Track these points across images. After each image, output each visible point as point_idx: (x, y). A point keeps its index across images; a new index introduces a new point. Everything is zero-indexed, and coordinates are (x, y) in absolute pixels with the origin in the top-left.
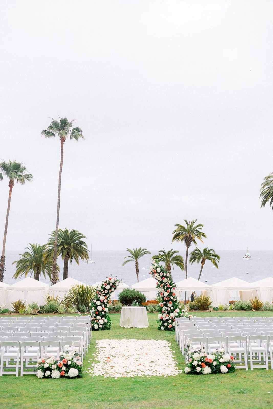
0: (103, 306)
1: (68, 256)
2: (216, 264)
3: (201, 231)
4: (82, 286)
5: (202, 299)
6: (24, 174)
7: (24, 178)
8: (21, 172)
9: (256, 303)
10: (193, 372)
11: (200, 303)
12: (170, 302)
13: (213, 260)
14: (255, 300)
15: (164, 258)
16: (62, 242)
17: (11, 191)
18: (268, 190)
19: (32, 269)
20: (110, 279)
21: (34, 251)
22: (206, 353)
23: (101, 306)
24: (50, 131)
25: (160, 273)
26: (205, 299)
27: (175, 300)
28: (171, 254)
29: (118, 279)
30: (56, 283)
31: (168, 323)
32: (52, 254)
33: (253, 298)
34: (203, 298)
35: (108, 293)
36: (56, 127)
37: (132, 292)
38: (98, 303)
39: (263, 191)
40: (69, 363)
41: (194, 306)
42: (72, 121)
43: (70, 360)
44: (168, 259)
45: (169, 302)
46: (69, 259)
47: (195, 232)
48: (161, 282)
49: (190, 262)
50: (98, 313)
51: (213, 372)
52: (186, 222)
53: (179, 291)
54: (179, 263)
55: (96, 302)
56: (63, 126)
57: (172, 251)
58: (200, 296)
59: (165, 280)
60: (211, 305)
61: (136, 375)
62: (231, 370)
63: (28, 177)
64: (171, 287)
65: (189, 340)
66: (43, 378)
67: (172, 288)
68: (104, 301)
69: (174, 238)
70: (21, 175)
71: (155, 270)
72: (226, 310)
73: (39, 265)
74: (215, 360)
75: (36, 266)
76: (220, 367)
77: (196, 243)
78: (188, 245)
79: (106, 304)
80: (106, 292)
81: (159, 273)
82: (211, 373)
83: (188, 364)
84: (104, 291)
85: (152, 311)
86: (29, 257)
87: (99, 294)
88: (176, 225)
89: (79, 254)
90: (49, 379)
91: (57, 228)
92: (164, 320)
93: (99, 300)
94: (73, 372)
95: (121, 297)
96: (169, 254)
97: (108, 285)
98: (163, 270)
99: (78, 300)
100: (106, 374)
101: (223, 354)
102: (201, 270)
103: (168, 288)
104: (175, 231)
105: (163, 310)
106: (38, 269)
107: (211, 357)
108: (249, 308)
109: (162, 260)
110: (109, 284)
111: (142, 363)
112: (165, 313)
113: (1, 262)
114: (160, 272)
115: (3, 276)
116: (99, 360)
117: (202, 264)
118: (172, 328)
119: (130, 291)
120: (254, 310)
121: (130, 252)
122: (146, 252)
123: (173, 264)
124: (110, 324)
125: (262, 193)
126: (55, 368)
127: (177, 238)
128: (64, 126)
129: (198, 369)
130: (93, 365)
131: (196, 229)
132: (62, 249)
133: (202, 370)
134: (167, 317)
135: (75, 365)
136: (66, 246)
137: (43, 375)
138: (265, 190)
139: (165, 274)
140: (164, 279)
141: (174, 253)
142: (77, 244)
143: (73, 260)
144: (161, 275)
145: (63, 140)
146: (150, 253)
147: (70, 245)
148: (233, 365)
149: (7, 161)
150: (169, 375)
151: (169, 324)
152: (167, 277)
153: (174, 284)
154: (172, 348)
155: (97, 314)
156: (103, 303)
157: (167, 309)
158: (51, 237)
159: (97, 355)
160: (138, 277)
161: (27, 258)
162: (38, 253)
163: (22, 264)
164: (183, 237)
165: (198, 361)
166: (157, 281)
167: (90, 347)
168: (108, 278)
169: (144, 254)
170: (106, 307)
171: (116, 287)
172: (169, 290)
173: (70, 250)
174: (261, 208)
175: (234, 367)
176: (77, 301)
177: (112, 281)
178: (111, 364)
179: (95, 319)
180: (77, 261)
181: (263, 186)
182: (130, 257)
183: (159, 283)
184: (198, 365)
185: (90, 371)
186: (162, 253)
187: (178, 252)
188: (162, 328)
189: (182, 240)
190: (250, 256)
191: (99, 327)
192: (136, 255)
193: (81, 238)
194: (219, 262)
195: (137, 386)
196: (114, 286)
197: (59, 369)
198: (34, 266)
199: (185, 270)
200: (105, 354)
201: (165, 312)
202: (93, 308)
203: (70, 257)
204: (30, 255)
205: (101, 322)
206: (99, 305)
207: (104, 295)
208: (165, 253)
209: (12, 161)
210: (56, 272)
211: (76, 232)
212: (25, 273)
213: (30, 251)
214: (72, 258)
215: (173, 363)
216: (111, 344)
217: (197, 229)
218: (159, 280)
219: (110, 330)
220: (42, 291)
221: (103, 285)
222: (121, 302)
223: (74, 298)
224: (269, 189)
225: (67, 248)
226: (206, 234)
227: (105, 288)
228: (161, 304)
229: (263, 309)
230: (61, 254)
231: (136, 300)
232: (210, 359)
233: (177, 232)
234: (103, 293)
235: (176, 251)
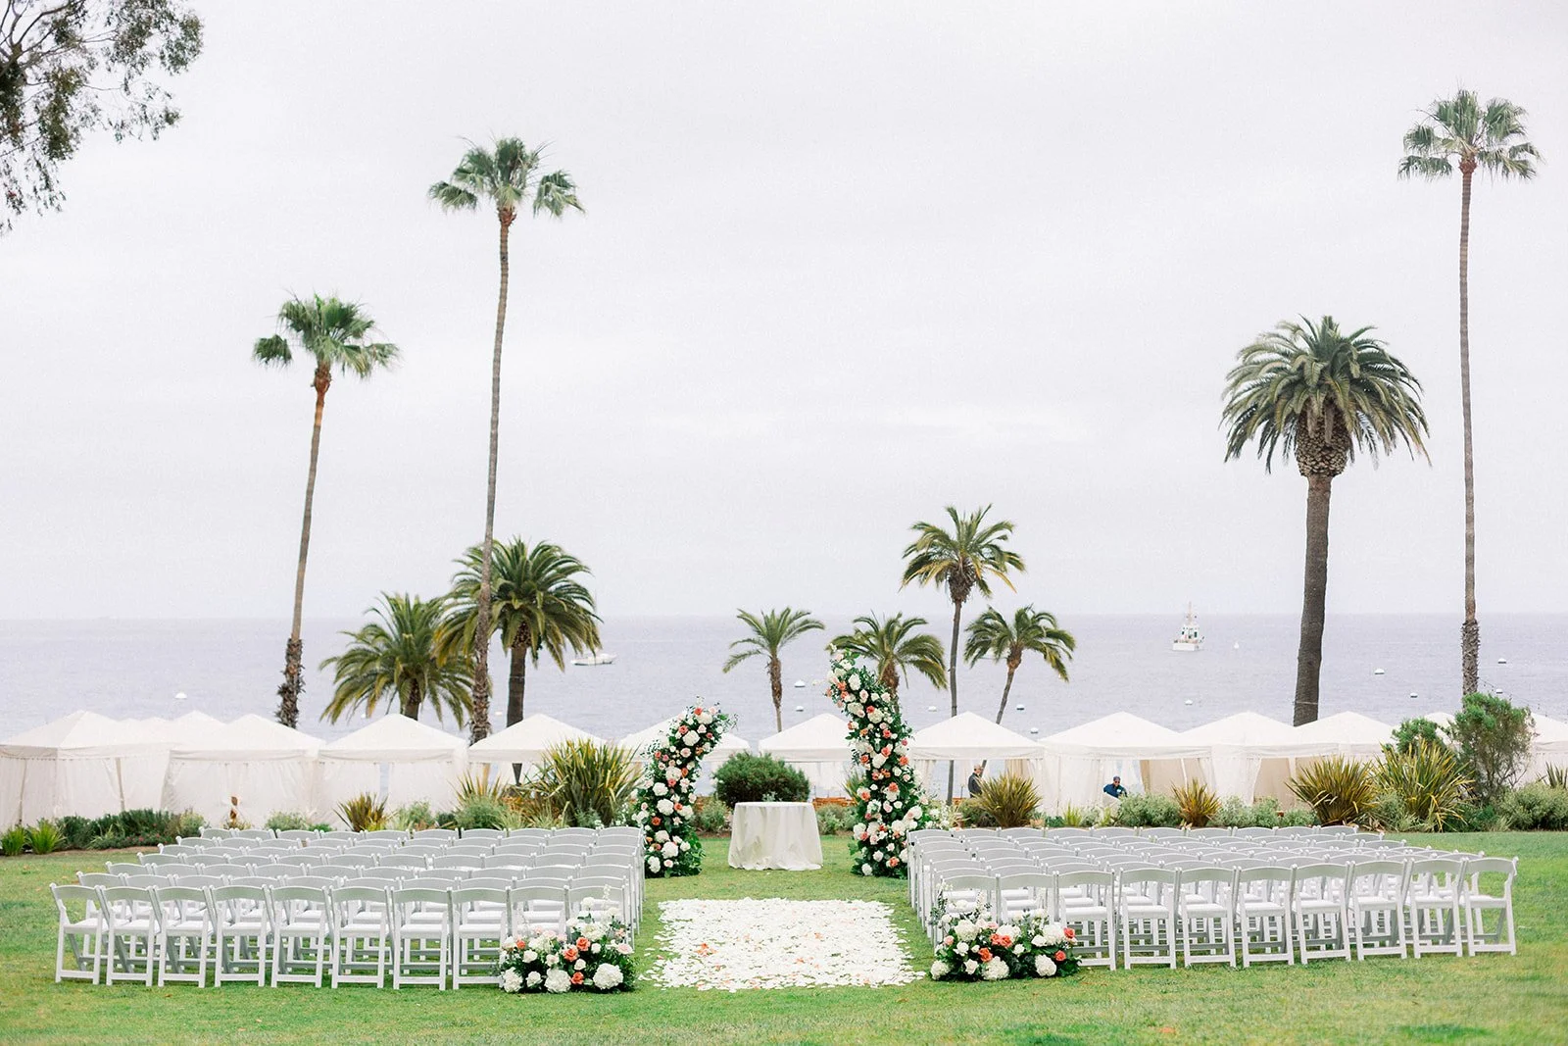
0: (677, 798)
1: (525, 637)
2: (1059, 666)
3: (1004, 546)
4: (586, 742)
5: (1005, 785)
6: (368, 344)
7: (369, 357)
8: (357, 334)
9: (1194, 802)
10: (957, 973)
11: (1000, 802)
12: (892, 784)
13: (1048, 649)
14: (1191, 791)
15: (874, 643)
16: (504, 589)
17: (320, 403)
18: (1249, 397)
19: (393, 687)
20: (699, 712)
21: (400, 621)
22: (994, 921)
23: (669, 798)
24: (460, 185)
25: (861, 693)
26: (1017, 786)
27: (907, 778)
28: (897, 629)
29: (723, 713)
30: (485, 735)
31: (887, 853)
32: (466, 630)
33: (1184, 785)
34: (1011, 784)
35: (691, 758)
36: (482, 173)
37: (760, 764)
38: (660, 789)
39: (1233, 399)
40: (596, 949)
41: (978, 811)
42: (541, 148)
43: (598, 941)
44: (887, 650)
45: (886, 786)
46: (529, 650)
47: (985, 550)
48: (864, 722)
49: (967, 659)
50: (658, 822)
51: (1015, 975)
52: (953, 513)
53: (928, 761)
54: (928, 662)
55: (652, 787)
56: (506, 167)
57: (902, 621)
58: (1001, 777)
59: (876, 715)
60: (1039, 810)
61: (791, 984)
62: (1066, 970)
63: (383, 352)
64: (894, 736)
65: (944, 883)
66: (521, 991)
67: (897, 740)
68: (678, 782)
69: (910, 573)
70: (356, 349)
71: (845, 684)
72: (1089, 824)
73: (419, 671)
74: (1020, 941)
75: (405, 675)
76: (1033, 961)
77: (989, 591)
78: (959, 597)
79: (686, 791)
80: (686, 753)
81: (857, 693)
82: (1007, 978)
83: (942, 952)
84: (677, 752)
85: (832, 828)
86: (380, 644)
87: (664, 760)
88: (915, 527)
89: (564, 633)
90: (539, 995)
91: (489, 536)
92: (872, 842)
93: (664, 780)
94: (608, 974)
95: (721, 782)
96: (893, 628)
97: (693, 731)
98: (869, 684)
99: (574, 792)
100: (701, 983)
101: (1043, 921)
102: (1008, 688)
103: (885, 741)
104: (914, 548)
105: (869, 811)
106: (415, 685)
107: (1008, 932)
108: (1171, 819)
109: (867, 650)
110: (695, 727)
111: (806, 957)
112: (875, 820)
113: (289, 661)
114: (860, 690)
115: (296, 711)
116: (676, 951)
117: (1011, 667)
118: (897, 867)
119: (753, 759)
120: (1188, 824)
121: (750, 623)
122: (807, 622)
123: (906, 665)
124: (697, 856)
125: (1230, 409)
126: (556, 962)
127: (921, 570)
128: (512, 168)
129: (971, 966)
130: (660, 963)
131: (988, 540)
132: (502, 614)
133: (980, 968)
134: (882, 833)
135: (613, 956)
136: (517, 605)
137: (521, 985)
138: (1239, 395)
139: (875, 697)
140: (871, 711)
141: (907, 626)
142: (556, 596)
143: (544, 652)
144: (864, 700)
145: (506, 217)
146: (822, 627)
147: (532, 597)
148: (1072, 955)
149: (306, 298)
150: (885, 983)
151: (888, 857)
152: (880, 706)
153: (904, 726)
154: (895, 920)
155: (658, 824)
156: (677, 788)
157: (882, 807)
158: (463, 568)
159: (669, 938)
160: (779, 714)
161: (375, 648)
162: (413, 628)
163: (352, 670)
164: (940, 569)
165: (970, 944)
166: (851, 718)
167: (644, 919)
168: (691, 710)
169: (800, 631)
170: (685, 802)
171: (717, 737)
172: (890, 747)
173: (532, 617)
174: (1226, 460)
175: (1075, 962)
176: (568, 794)
177: (706, 718)
178: (714, 960)
179: (650, 839)
180: (557, 655)
181: (1233, 380)
182: (749, 640)
183: (856, 725)
184: (971, 955)
185: (653, 977)
186: (866, 628)
187: (923, 622)
188: (867, 868)
189: (939, 578)
190: (1199, 637)
191: (663, 867)
192: (774, 633)
193: (570, 573)
194: (1070, 657)
195: (796, 1005)
196: (710, 735)
197: (567, 965)
198: (401, 676)
199: (949, 689)
200: (694, 934)
201: (875, 816)
202: (645, 805)
203: (534, 642)
204: (383, 634)
205: (670, 849)
206: (662, 798)
207: (679, 762)
208: (876, 628)
209: (322, 298)
210: (487, 697)
211: (554, 551)
212: (366, 701)
213: (386, 621)
214: (539, 647)
215: (899, 957)
216: (706, 910)
217: (993, 539)
218: (855, 716)
219: (700, 876)
220: (444, 763)
221: (675, 732)
222: (722, 799)
223: (557, 784)
224: (1255, 393)
225: (521, 609)
226: (1025, 559)
227: (681, 739)
228: (862, 791)
229: (1220, 821)
230: (500, 632)
231: (774, 793)
232: (1004, 935)
233: (921, 552)
234: (674, 756)
235: (915, 620)
